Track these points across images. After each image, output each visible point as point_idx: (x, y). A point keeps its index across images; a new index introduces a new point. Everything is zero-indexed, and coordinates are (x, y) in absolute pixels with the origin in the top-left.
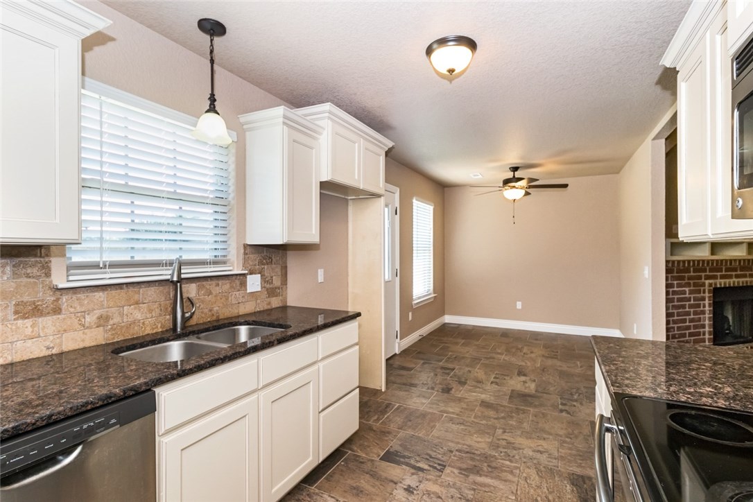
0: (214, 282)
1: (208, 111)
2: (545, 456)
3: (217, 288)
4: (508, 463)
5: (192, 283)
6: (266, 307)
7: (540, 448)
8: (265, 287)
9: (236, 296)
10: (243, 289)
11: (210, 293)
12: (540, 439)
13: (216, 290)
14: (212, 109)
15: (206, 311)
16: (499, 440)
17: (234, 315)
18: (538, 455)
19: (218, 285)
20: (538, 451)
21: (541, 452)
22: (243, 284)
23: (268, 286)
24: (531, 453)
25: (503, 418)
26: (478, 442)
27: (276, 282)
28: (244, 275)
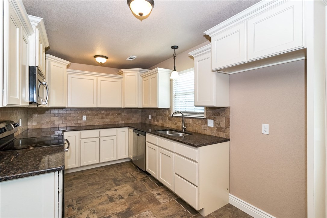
0: (196, 120)
1: (174, 71)
3: (197, 122)
5: (191, 119)
6: (216, 135)
8: (216, 126)
9: (203, 126)
10: (206, 124)
11: (195, 123)
13: (197, 123)
14: (175, 70)
15: (194, 128)
17: (202, 133)
19: (197, 121)
22: (206, 123)
23: (217, 126)
27: (223, 125)
28: (206, 119)
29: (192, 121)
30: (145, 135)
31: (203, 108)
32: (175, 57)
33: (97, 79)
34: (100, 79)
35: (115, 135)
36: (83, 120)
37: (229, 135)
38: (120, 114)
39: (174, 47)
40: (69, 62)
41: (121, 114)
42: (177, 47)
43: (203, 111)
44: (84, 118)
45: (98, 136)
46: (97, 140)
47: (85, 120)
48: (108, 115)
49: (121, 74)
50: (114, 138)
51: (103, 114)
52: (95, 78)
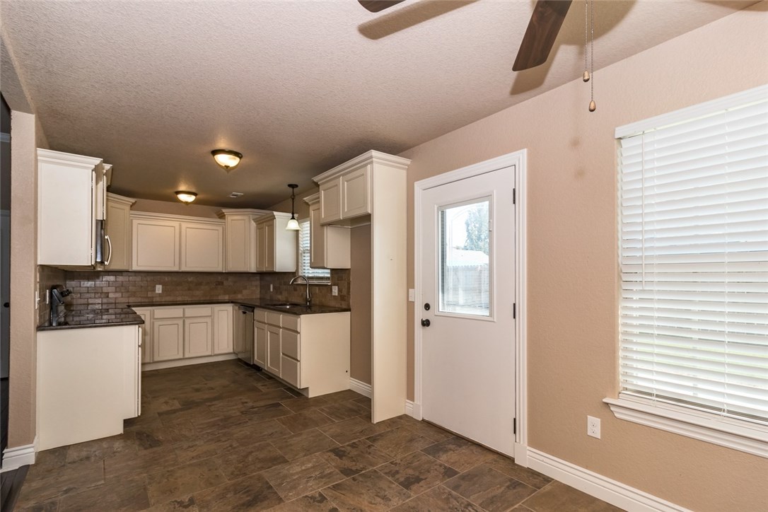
1: (292, 218)
2: (185, 446)
4: (209, 431)
6: (340, 306)
7: (192, 449)
8: (339, 294)
9: (328, 295)
10: (331, 293)
11: (321, 293)
12: (197, 456)
13: (323, 292)
15: (320, 300)
16: (229, 439)
17: (328, 306)
18: (191, 444)
19: (323, 289)
20: (192, 447)
21: (189, 447)
22: (331, 291)
23: (341, 294)
24: (197, 443)
25: (246, 456)
26: (241, 431)
27: (344, 292)
28: (331, 285)
29: (319, 289)
30: (253, 311)
31: (329, 271)
32: (293, 199)
33: (180, 225)
34: (184, 225)
35: (210, 314)
36: (157, 292)
37: (349, 305)
38: (221, 283)
39: (292, 186)
40: (133, 200)
41: (223, 283)
42: (297, 186)
43: (329, 275)
44: (159, 289)
45: (182, 316)
46: (180, 322)
47: (160, 292)
48: (200, 284)
49: (222, 216)
50: (209, 320)
51: (191, 282)
52: (176, 224)
